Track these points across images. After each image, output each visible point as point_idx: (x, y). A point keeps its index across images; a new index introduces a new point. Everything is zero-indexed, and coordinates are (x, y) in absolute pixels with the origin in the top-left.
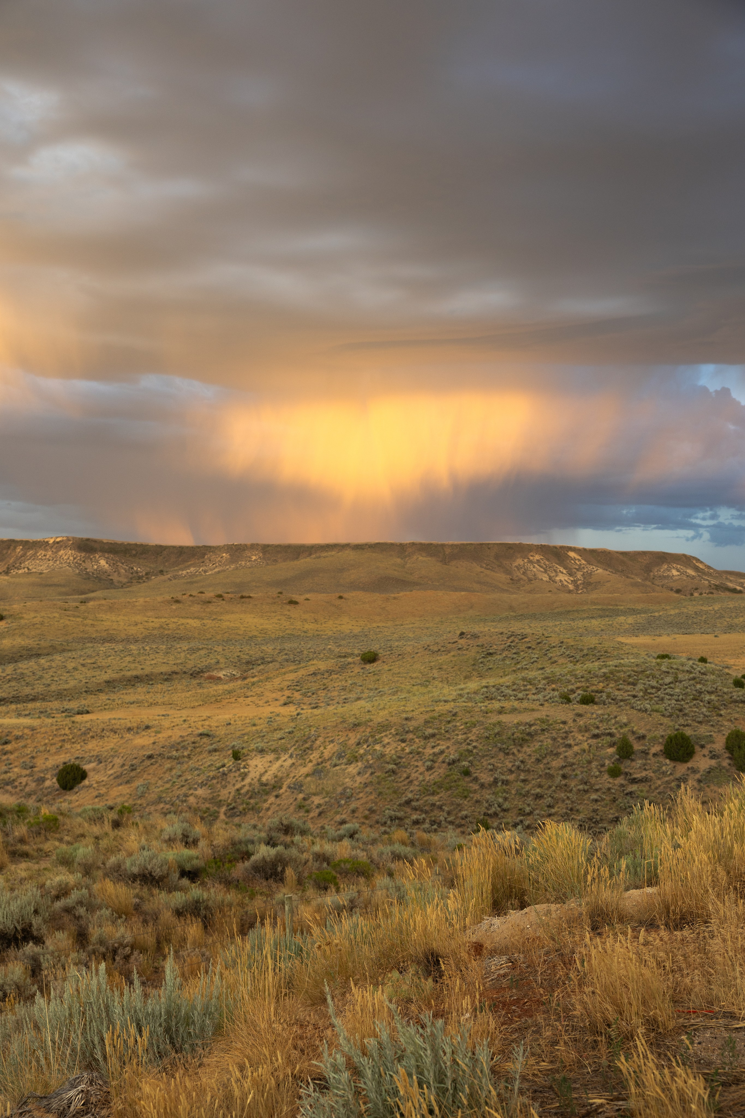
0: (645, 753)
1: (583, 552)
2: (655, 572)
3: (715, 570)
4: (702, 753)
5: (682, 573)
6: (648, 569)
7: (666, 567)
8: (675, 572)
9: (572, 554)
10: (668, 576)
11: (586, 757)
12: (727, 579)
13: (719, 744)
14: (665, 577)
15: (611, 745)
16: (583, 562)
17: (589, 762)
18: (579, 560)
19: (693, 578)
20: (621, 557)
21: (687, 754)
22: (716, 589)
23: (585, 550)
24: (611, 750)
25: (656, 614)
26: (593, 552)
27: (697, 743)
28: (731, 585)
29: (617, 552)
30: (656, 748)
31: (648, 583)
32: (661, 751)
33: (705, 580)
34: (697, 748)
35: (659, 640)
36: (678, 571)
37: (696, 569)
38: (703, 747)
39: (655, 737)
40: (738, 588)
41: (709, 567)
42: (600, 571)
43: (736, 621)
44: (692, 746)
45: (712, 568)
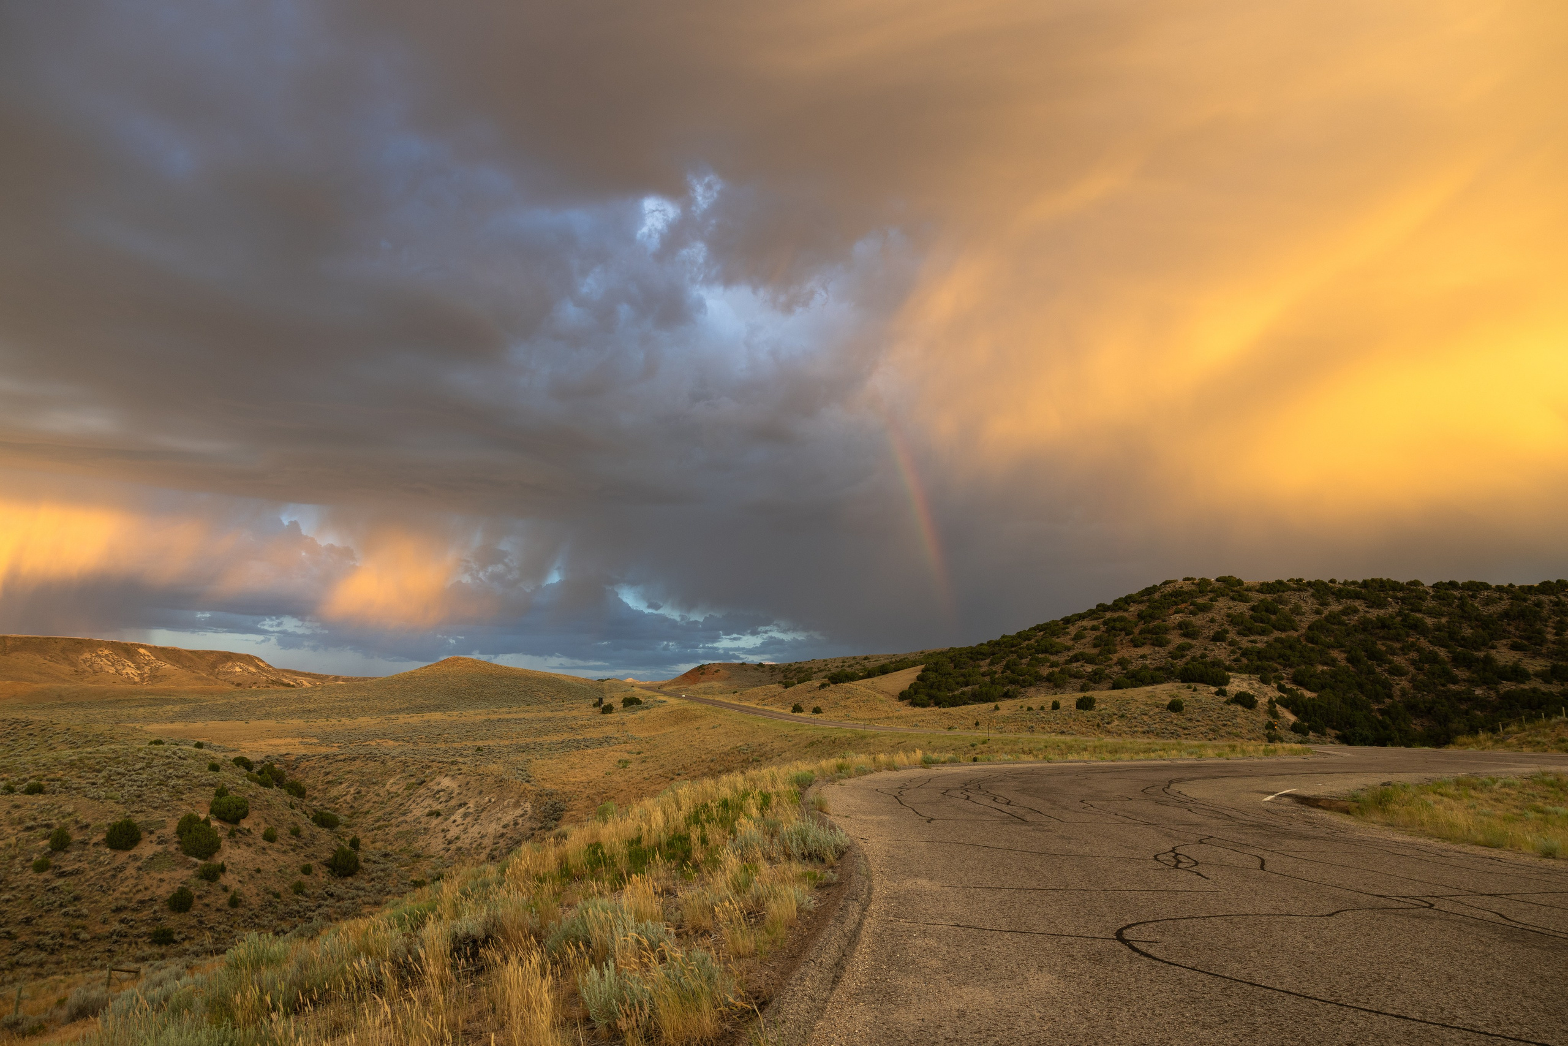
0: (85, 843)
1: (154, 650)
2: (220, 668)
3: (274, 668)
4: (149, 839)
5: (244, 670)
6: (214, 666)
7: (230, 664)
8: (238, 669)
9: (142, 651)
10: (231, 672)
11: (11, 852)
12: (283, 675)
13: (170, 830)
14: (228, 673)
15: (45, 838)
16: (152, 658)
17: (13, 858)
18: (148, 656)
19: (254, 674)
20: (190, 655)
21: (131, 841)
22: (273, 684)
23: (156, 647)
24: (46, 842)
25: (204, 704)
26: (163, 649)
27: (146, 830)
28: (285, 681)
29: (187, 651)
30: (101, 837)
31: (212, 677)
32: (104, 840)
33: (263, 676)
34: (144, 834)
35: (191, 726)
36: (241, 668)
37: (258, 667)
38: (151, 833)
39: (100, 826)
40: (292, 683)
41: (269, 666)
42: (168, 666)
43: (274, 710)
44: (139, 833)
45: (271, 667)
